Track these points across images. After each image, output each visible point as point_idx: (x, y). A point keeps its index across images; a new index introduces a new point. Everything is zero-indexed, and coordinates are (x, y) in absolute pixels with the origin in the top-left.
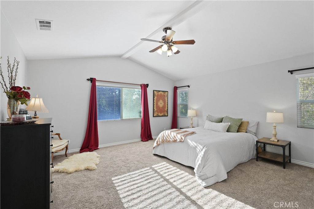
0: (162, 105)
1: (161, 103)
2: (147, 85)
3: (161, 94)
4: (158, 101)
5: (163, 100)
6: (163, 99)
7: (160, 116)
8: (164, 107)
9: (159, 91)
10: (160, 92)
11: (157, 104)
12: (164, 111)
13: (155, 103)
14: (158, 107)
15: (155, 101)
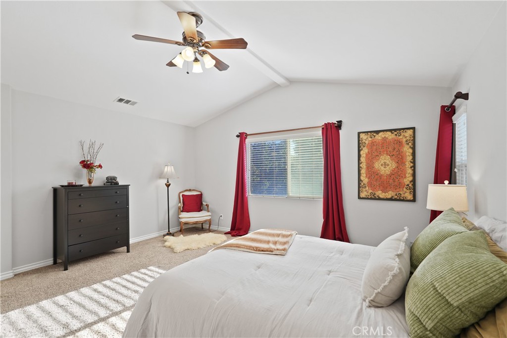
0: (388, 168)
1: (385, 165)
2: (339, 125)
3: (385, 139)
4: (372, 158)
5: (392, 156)
6: (394, 153)
7: (380, 199)
8: (397, 174)
9: (377, 132)
10: (381, 134)
11: (370, 167)
12: (400, 185)
13: (363, 165)
14: (373, 174)
15: (363, 159)
